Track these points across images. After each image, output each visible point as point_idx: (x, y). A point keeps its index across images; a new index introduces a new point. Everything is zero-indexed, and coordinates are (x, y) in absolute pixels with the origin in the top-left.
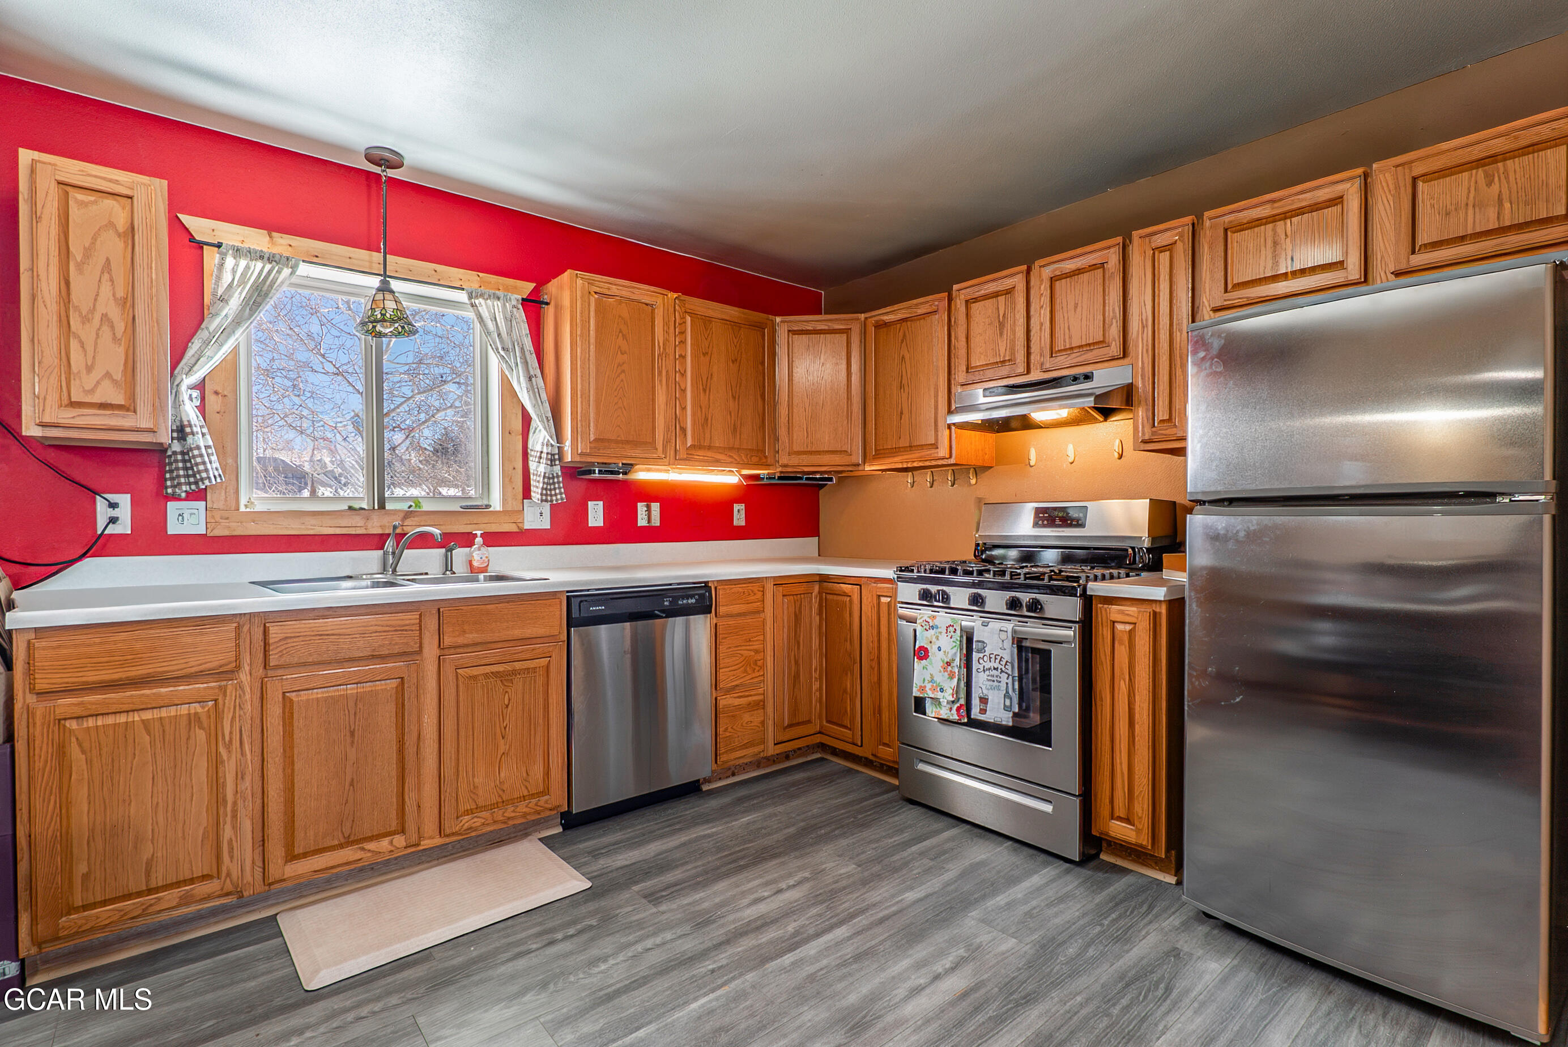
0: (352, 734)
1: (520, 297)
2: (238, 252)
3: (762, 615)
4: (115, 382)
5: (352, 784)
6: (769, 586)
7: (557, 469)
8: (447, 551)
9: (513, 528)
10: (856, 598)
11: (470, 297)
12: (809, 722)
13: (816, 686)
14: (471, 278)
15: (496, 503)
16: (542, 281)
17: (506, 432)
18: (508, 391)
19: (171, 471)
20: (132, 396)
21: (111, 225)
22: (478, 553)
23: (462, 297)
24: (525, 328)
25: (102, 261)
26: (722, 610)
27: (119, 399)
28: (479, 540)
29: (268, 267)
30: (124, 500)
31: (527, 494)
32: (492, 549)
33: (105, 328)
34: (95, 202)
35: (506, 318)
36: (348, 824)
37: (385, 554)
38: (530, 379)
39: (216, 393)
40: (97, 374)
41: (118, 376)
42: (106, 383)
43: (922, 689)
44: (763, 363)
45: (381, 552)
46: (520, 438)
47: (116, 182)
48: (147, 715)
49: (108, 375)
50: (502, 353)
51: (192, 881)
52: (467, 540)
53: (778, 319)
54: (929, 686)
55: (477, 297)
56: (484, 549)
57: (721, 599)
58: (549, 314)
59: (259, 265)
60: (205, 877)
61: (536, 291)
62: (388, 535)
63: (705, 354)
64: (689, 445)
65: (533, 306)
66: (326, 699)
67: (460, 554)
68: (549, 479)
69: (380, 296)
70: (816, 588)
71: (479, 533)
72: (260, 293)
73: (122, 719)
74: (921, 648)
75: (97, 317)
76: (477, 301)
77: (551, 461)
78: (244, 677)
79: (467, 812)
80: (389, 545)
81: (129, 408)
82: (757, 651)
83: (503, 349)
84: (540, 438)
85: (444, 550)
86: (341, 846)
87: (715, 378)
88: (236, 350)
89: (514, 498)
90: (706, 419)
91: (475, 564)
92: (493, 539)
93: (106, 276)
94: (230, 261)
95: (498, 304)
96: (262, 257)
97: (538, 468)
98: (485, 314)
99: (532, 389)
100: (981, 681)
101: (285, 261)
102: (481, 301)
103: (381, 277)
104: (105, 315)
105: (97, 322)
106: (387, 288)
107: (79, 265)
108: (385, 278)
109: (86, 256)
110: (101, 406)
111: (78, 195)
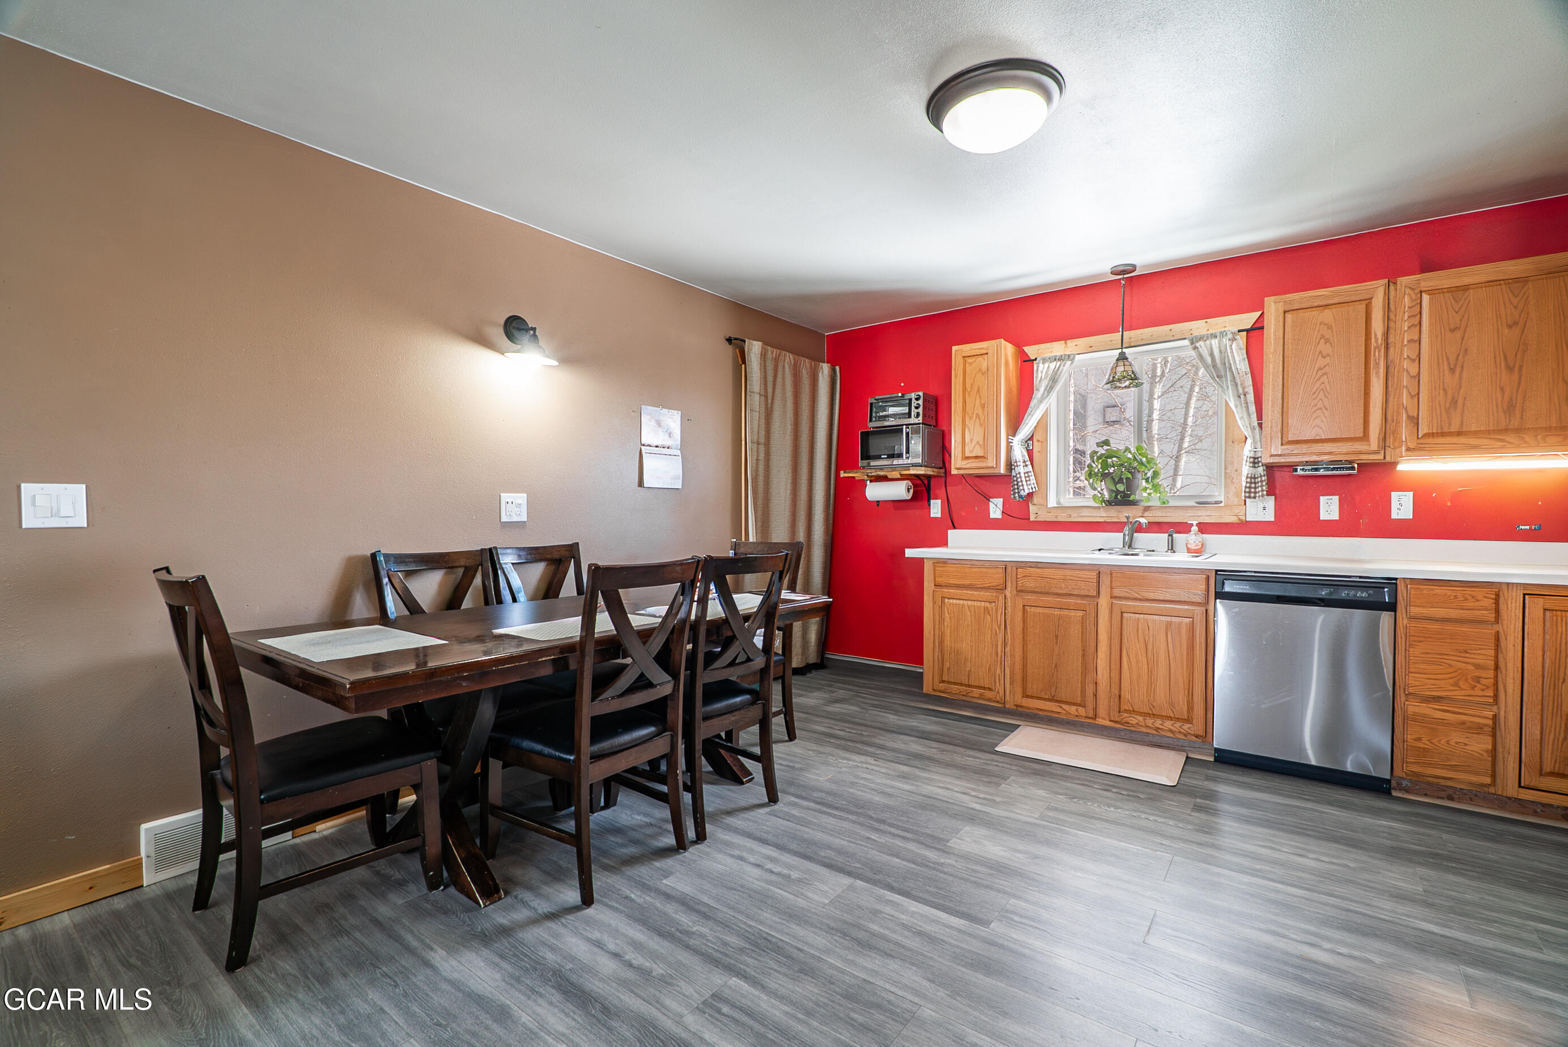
0: (1057, 637)
1: (1242, 330)
3: (1496, 627)
4: (980, 445)
5: (1056, 666)
6: (1514, 595)
7: (1261, 470)
8: (1169, 536)
9: (1234, 520)
11: (1192, 343)
14: (1200, 326)
15: (1223, 500)
16: (1263, 306)
20: (986, 450)
21: (980, 370)
22: (1193, 538)
23: (1186, 342)
24: (1243, 355)
25: (976, 388)
27: (981, 454)
28: (1195, 528)
29: (1059, 363)
30: (1000, 502)
32: (1205, 536)
33: (977, 420)
34: (975, 361)
35: (1220, 351)
36: (1054, 689)
37: (1124, 535)
38: (1240, 396)
39: (1038, 441)
40: (974, 442)
41: (982, 442)
42: (977, 446)
45: (1122, 534)
47: (982, 348)
48: (969, 603)
49: (978, 442)
50: (1217, 379)
51: (984, 688)
55: (1197, 341)
56: (1200, 536)
59: (1055, 363)
60: (990, 689)
62: (1130, 523)
64: (1421, 433)
65: (1255, 333)
66: (1044, 614)
67: (1179, 538)
71: (1195, 523)
72: (1054, 380)
73: (961, 602)
75: (975, 415)
76: (1198, 345)
77: (1254, 463)
78: (1008, 593)
79: (1126, 711)
80: (1130, 529)
81: (985, 457)
82: (1481, 667)
83: (1218, 377)
85: (1167, 535)
86: (1049, 700)
88: (1046, 412)
89: (1237, 494)
91: (1191, 546)
92: (1210, 528)
93: (978, 395)
94: (1046, 366)
95: (1216, 341)
96: (1055, 359)
97: (1246, 470)
98: (1205, 353)
101: (1069, 357)
102: (1201, 343)
103: (1120, 351)
104: (977, 414)
105: (974, 418)
106: (1122, 357)
107: (969, 392)
108: (1124, 350)
109: (972, 388)
110: (976, 457)
111: (969, 360)
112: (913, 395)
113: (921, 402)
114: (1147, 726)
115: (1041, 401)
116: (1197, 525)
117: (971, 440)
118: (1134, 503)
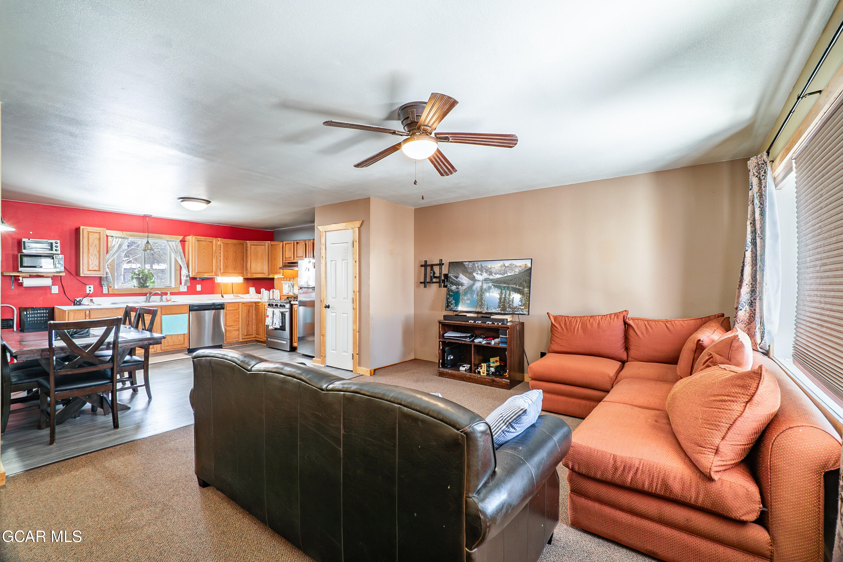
1: (179, 241)
2: (116, 237)
3: (238, 310)
4: (97, 266)
6: (241, 304)
7: (188, 278)
8: (161, 296)
9: (177, 291)
10: (261, 306)
12: (252, 335)
13: (254, 327)
14: (167, 237)
15: (173, 286)
16: (185, 236)
17: (176, 270)
18: (176, 261)
19: (103, 281)
20: (99, 268)
21: (96, 238)
22: (169, 297)
23: (165, 241)
24: (181, 247)
25: (95, 245)
26: (227, 309)
27: (97, 269)
28: (169, 294)
29: (123, 240)
30: (92, 286)
31: (181, 283)
32: (172, 296)
33: (95, 257)
34: (94, 234)
35: (176, 246)
37: (147, 297)
38: (182, 259)
40: (94, 264)
42: (95, 266)
43: (267, 323)
44: (243, 252)
45: (146, 297)
46: (179, 271)
47: (97, 230)
52: (166, 294)
53: (248, 241)
54: (268, 322)
55: (168, 241)
56: (170, 296)
57: (227, 306)
58: (187, 243)
59: (120, 240)
61: (184, 238)
62: (147, 293)
63: (227, 251)
64: (222, 272)
65: (183, 242)
67: (164, 297)
68: (186, 281)
69: (147, 245)
70: (254, 304)
71: (169, 292)
72: (121, 245)
74: (268, 315)
75: (94, 255)
77: (187, 276)
80: (148, 295)
81: (99, 270)
82: (237, 318)
83: (175, 252)
84: (184, 272)
87: (229, 257)
89: (178, 284)
90: (227, 266)
91: (168, 299)
92: (172, 294)
93: (95, 247)
94: (115, 239)
95: (174, 243)
96: (121, 238)
97: (184, 279)
98: (171, 245)
99: (182, 261)
100: (275, 320)
101: (127, 238)
102: (170, 242)
103: (147, 240)
106: (148, 242)
107: (91, 246)
109: (92, 243)
110: (95, 270)
111: (90, 234)
113: (59, 245)
114: (173, 349)
115: (116, 252)
117: (92, 264)
118: (147, 287)
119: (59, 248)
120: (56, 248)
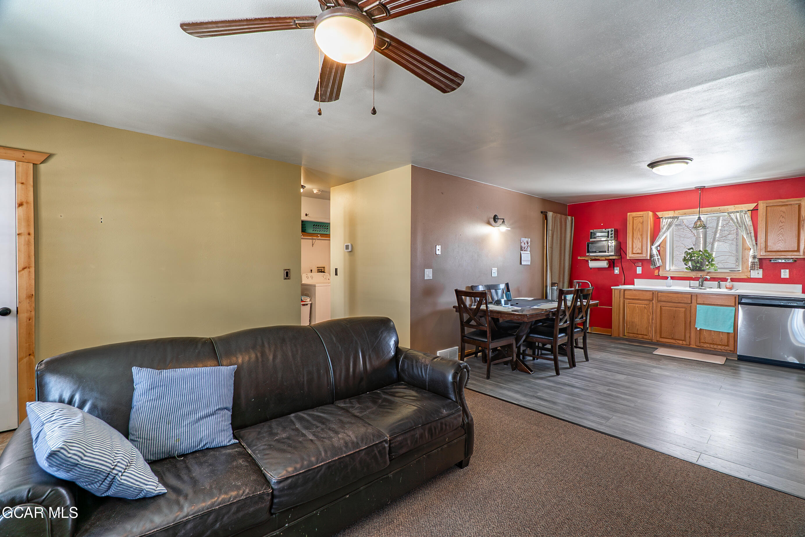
0: (674, 317)
1: (749, 210)
2: (666, 218)
4: (640, 249)
5: (674, 327)
7: (757, 260)
9: (746, 278)
11: (728, 214)
15: (741, 270)
20: (642, 251)
21: (640, 222)
22: (729, 284)
23: (726, 214)
24: (749, 219)
25: (638, 229)
27: (640, 252)
28: (729, 280)
29: (672, 219)
30: (641, 268)
32: (733, 283)
33: (639, 240)
34: (638, 219)
35: (740, 218)
36: (673, 335)
37: (699, 282)
39: (662, 247)
40: (637, 248)
41: (640, 248)
42: (638, 249)
45: (698, 282)
47: (641, 214)
48: (638, 305)
49: (639, 248)
51: (644, 335)
52: (725, 280)
55: (731, 213)
60: (646, 335)
61: (757, 205)
62: (702, 278)
65: (754, 211)
66: (669, 309)
67: (723, 283)
71: (729, 278)
72: (670, 225)
73: (634, 305)
75: (637, 238)
76: (731, 215)
77: (754, 258)
78: (654, 302)
79: (702, 343)
80: (702, 280)
81: (642, 253)
83: (739, 227)
85: (717, 282)
86: (671, 339)
88: (666, 237)
89: (747, 268)
91: (727, 287)
92: (735, 280)
93: (639, 231)
94: (664, 220)
95: (739, 214)
96: (670, 218)
97: (751, 260)
98: (734, 218)
101: (677, 218)
102: (733, 214)
103: (698, 216)
104: (638, 238)
105: (637, 239)
106: (699, 218)
107: (635, 230)
108: (700, 216)
109: (636, 228)
110: (638, 253)
111: (635, 218)
112: (610, 230)
113: (613, 232)
114: (711, 348)
115: (664, 233)
116: (730, 279)
118: (703, 270)
119: (613, 235)
120: (611, 235)
